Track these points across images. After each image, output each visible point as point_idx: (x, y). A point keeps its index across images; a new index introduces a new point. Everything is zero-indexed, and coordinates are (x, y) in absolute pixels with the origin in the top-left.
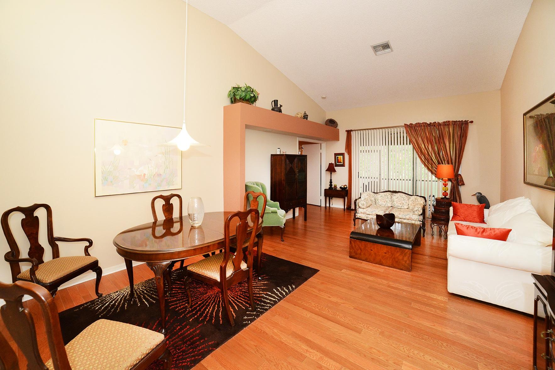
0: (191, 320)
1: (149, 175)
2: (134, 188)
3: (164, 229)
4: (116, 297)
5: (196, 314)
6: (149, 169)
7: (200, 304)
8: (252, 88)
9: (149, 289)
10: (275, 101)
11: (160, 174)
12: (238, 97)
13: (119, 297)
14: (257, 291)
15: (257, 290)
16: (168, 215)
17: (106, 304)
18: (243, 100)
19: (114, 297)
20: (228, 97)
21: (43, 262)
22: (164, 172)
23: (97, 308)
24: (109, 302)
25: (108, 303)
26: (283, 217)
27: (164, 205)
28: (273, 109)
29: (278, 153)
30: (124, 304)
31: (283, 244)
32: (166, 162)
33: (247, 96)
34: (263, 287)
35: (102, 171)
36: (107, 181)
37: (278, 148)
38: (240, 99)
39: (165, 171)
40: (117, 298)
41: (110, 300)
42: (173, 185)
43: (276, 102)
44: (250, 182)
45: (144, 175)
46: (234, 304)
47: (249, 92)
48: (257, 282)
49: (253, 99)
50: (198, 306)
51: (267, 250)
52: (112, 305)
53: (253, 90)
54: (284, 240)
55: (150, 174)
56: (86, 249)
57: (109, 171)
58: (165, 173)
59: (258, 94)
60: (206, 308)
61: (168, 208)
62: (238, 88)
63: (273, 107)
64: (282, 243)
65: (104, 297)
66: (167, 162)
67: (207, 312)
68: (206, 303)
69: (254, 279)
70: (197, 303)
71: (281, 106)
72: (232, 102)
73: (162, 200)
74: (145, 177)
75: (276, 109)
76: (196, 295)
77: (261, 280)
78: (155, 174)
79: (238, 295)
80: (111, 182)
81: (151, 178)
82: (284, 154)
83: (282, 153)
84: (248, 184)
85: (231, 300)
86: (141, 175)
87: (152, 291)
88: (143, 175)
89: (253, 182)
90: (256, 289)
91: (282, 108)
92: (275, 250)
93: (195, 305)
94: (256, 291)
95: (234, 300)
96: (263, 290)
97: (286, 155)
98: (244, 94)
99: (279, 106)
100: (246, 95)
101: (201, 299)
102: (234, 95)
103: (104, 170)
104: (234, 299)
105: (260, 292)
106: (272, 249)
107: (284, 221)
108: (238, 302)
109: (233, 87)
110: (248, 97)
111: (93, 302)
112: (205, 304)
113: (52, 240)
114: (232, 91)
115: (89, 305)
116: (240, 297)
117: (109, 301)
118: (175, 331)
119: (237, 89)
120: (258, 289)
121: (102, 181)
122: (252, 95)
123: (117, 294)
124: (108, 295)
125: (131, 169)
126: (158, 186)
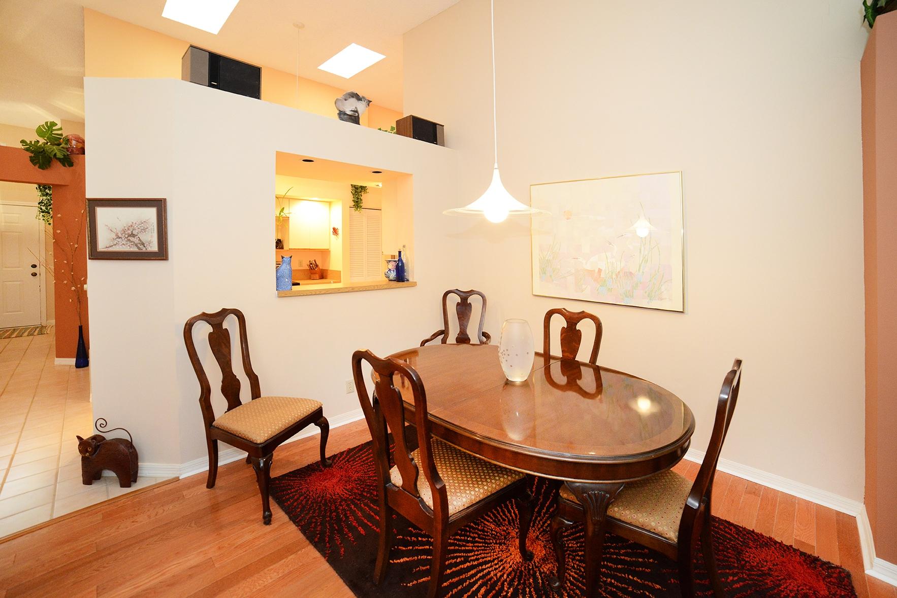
1: (608, 271)
2: (583, 291)
6: (609, 261)
11: (631, 273)
22: (639, 270)
27: (564, 328)
32: (642, 248)
35: (539, 260)
36: (545, 273)
39: (642, 267)
42: (662, 299)
45: (600, 270)
55: (610, 270)
57: (547, 260)
58: (641, 272)
61: (571, 337)
66: (645, 249)
74: (600, 275)
78: (619, 272)
80: (550, 276)
81: (612, 278)
86: (594, 271)
88: (597, 271)
103: (541, 259)
121: (540, 274)
125: (577, 258)
126: (626, 296)
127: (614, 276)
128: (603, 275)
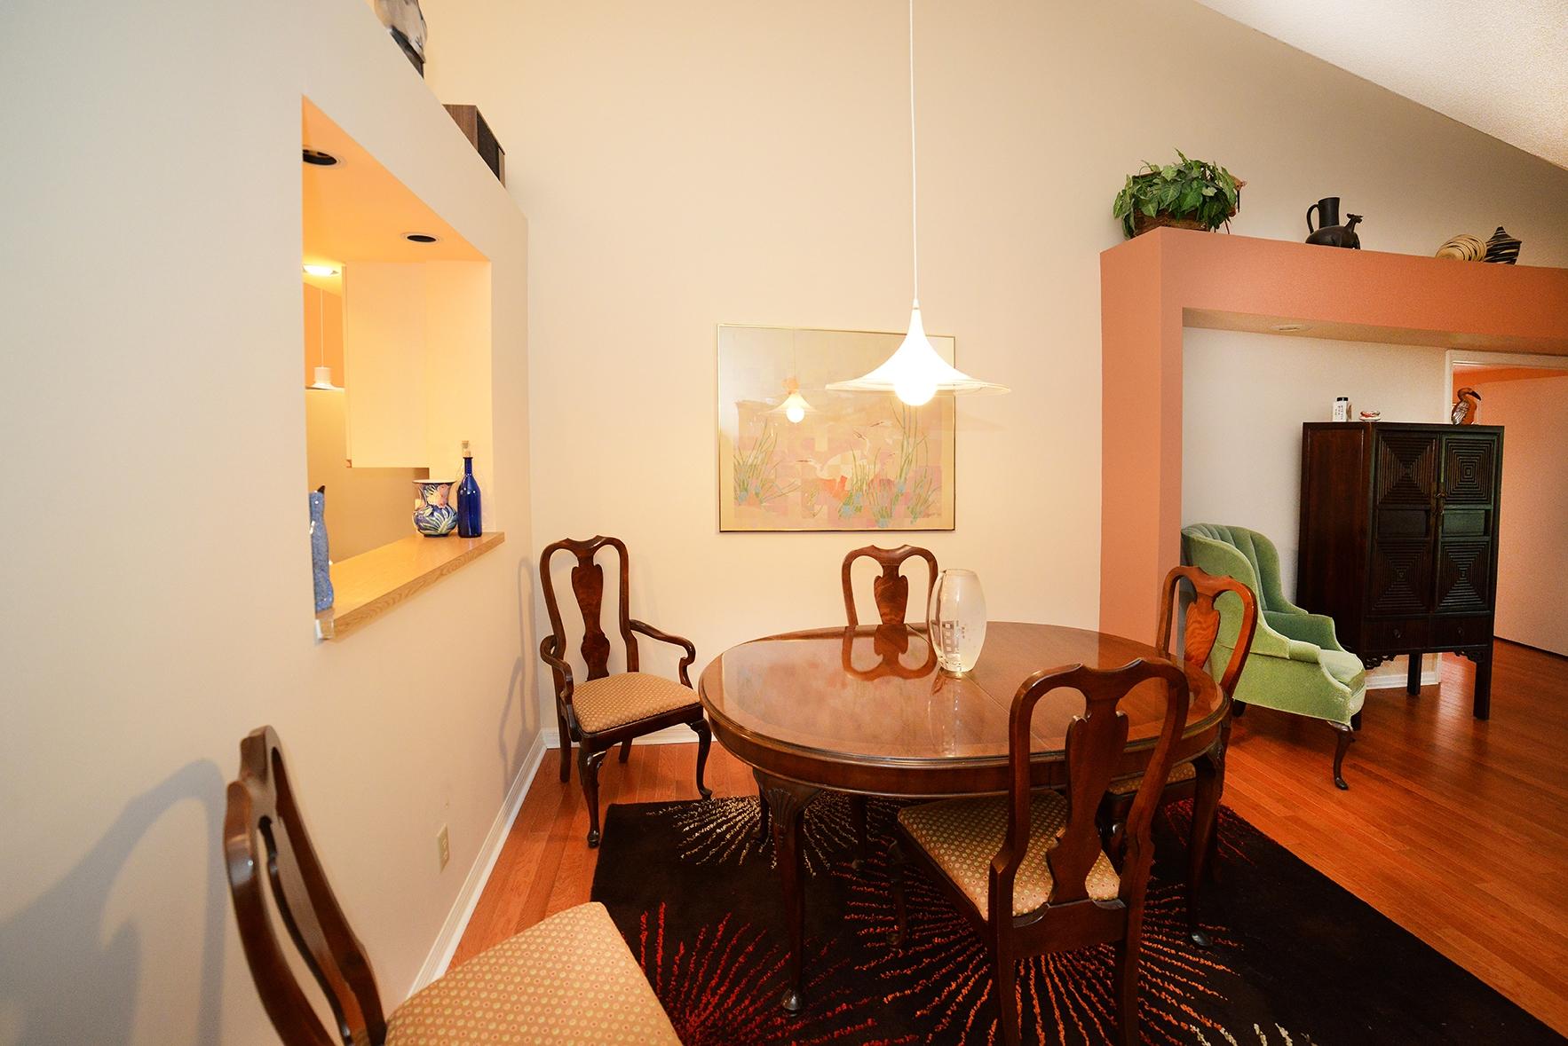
0: (890, 997)
1: (855, 480)
2: (814, 516)
3: (877, 652)
4: (735, 814)
5: (910, 982)
6: (858, 465)
7: (939, 948)
8: (1211, 164)
9: (815, 824)
10: (1322, 205)
11: (889, 481)
12: (1150, 210)
13: (740, 817)
14: (1173, 995)
15: (1172, 987)
16: (891, 610)
17: (708, 824)
18: (1173, 216)
19: (730, 813)
20: (1117, 217)
21: (607, 674)
22: (901, 476)
23: (687, 828)
24: (715, 824)
25: (712, 826)
26: (1348, 690)
27: (879, 577)
28: (1314, 240)
29: (1340, 417)
30: (741, 847)
31: (1340, 803)
32: (905, 443)
33: (1188, 199)
34: (1201, 988)
35: (734, 465)
36: (746, 490)
37: (1339, 399)
38: (1160, 213)
39: (904, 471)
40: (735, 817)
41: (721, 817)
42: (928, 516)
43: (1328, 208)
44: (1203, 525)
45: (843, 479)
46: (1057, 1013)
47: (1195, 183)
48: (1178, 948)
49: (1216, 208)
50: (927, 954)
51: (1256, 807)
52: (718, 835)
53: (1213, 171)
54: (1350, 785)
55: (859, 478)
56: (684, 665)
57: (751, 465)
58: (903, 478)
59: (1239, 186)
60: (952, 976)
61: (892, 590)
62: (1152, 174)
63: (1316, 228)
64: (1339, 794)
65: (713, 804)
66: (908, 443)
67: (949, 992)
68: (959, 953)
69: (1172, 927)
70: (929, 940)
71: (1355, 219)
72: (1130, 233)
73: (876, 563)
74: (844, 486)
75: (1328, 238)
76: (935, 905)
77: (1201, 947)
78: (872, 481)
79: (1083, 976)
80: (757, 494)
81: (861, 490)
82: (1370, 419)
83: (1356, 418)
84: (1198, 536)
85: (1050, 989)
86: (834, 480)
87: (820, 831)
88: (838, 480)
89: (1216, 527)
90: (1172, 980)
91: (1358, 229)
92: (1296, 820)
93: (921, 942)
94: (1168, 992)
95: (1062, 989)
96: (1202, 1003)
97: (1375, 424)
98: (1172, 193)
99: (1344, 221)
100: (1181, 197)
101: (946, 927)
102: (1138, 204)
103: (739, 464)
104: (1065, 985)
105: (1184, 1007)
106: (1279, 811)
107: (1355, 704)
108: (1077, 1008)
109: (1134, 177)
110: (1191, 201)
111: (686, 806)
112: (954, 957)
113: (629, 627)
114: (1129, 192)
115: (675, 813)
116: (1091, 987)
117: (718, 818)
118: (829, 1014)
119: (1145, 181)
120: (1178, 984)
121: (735, 491)
122: (1210, 192)
123: (741, 805)
124: (722, 799)
125: (806, 461)
126: (882, 516)
127: (865, 487)
128: (848, 487)
